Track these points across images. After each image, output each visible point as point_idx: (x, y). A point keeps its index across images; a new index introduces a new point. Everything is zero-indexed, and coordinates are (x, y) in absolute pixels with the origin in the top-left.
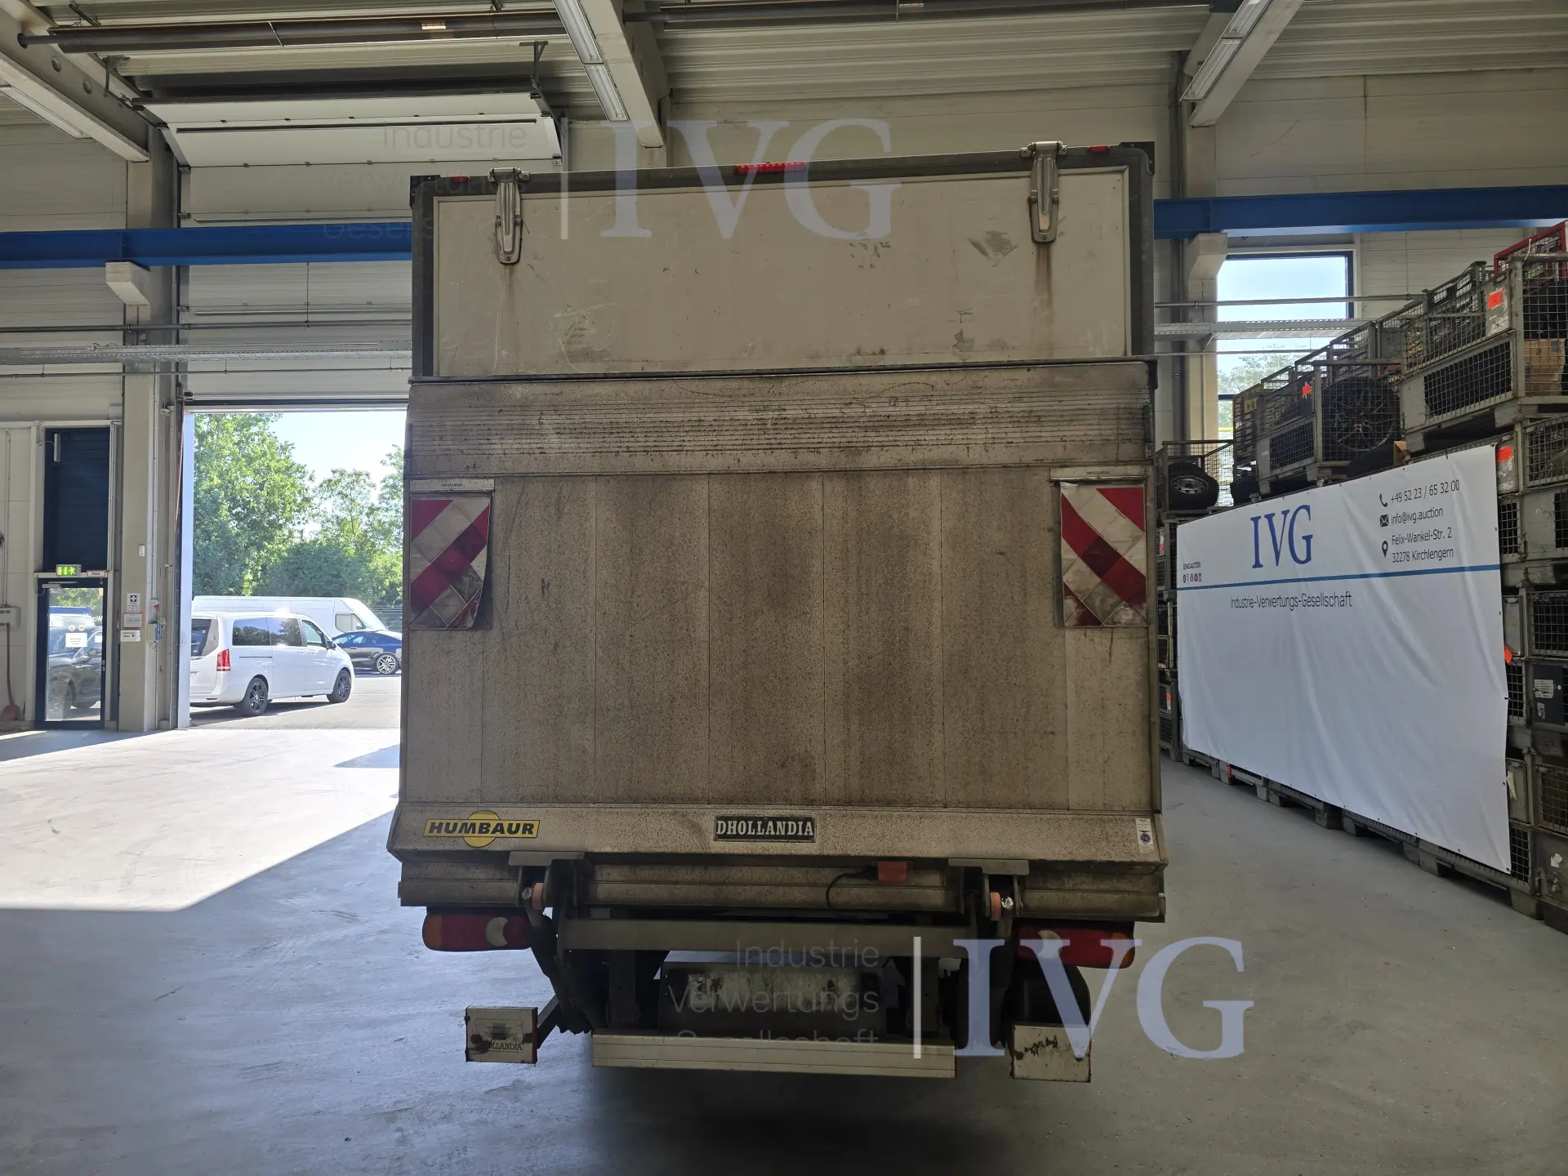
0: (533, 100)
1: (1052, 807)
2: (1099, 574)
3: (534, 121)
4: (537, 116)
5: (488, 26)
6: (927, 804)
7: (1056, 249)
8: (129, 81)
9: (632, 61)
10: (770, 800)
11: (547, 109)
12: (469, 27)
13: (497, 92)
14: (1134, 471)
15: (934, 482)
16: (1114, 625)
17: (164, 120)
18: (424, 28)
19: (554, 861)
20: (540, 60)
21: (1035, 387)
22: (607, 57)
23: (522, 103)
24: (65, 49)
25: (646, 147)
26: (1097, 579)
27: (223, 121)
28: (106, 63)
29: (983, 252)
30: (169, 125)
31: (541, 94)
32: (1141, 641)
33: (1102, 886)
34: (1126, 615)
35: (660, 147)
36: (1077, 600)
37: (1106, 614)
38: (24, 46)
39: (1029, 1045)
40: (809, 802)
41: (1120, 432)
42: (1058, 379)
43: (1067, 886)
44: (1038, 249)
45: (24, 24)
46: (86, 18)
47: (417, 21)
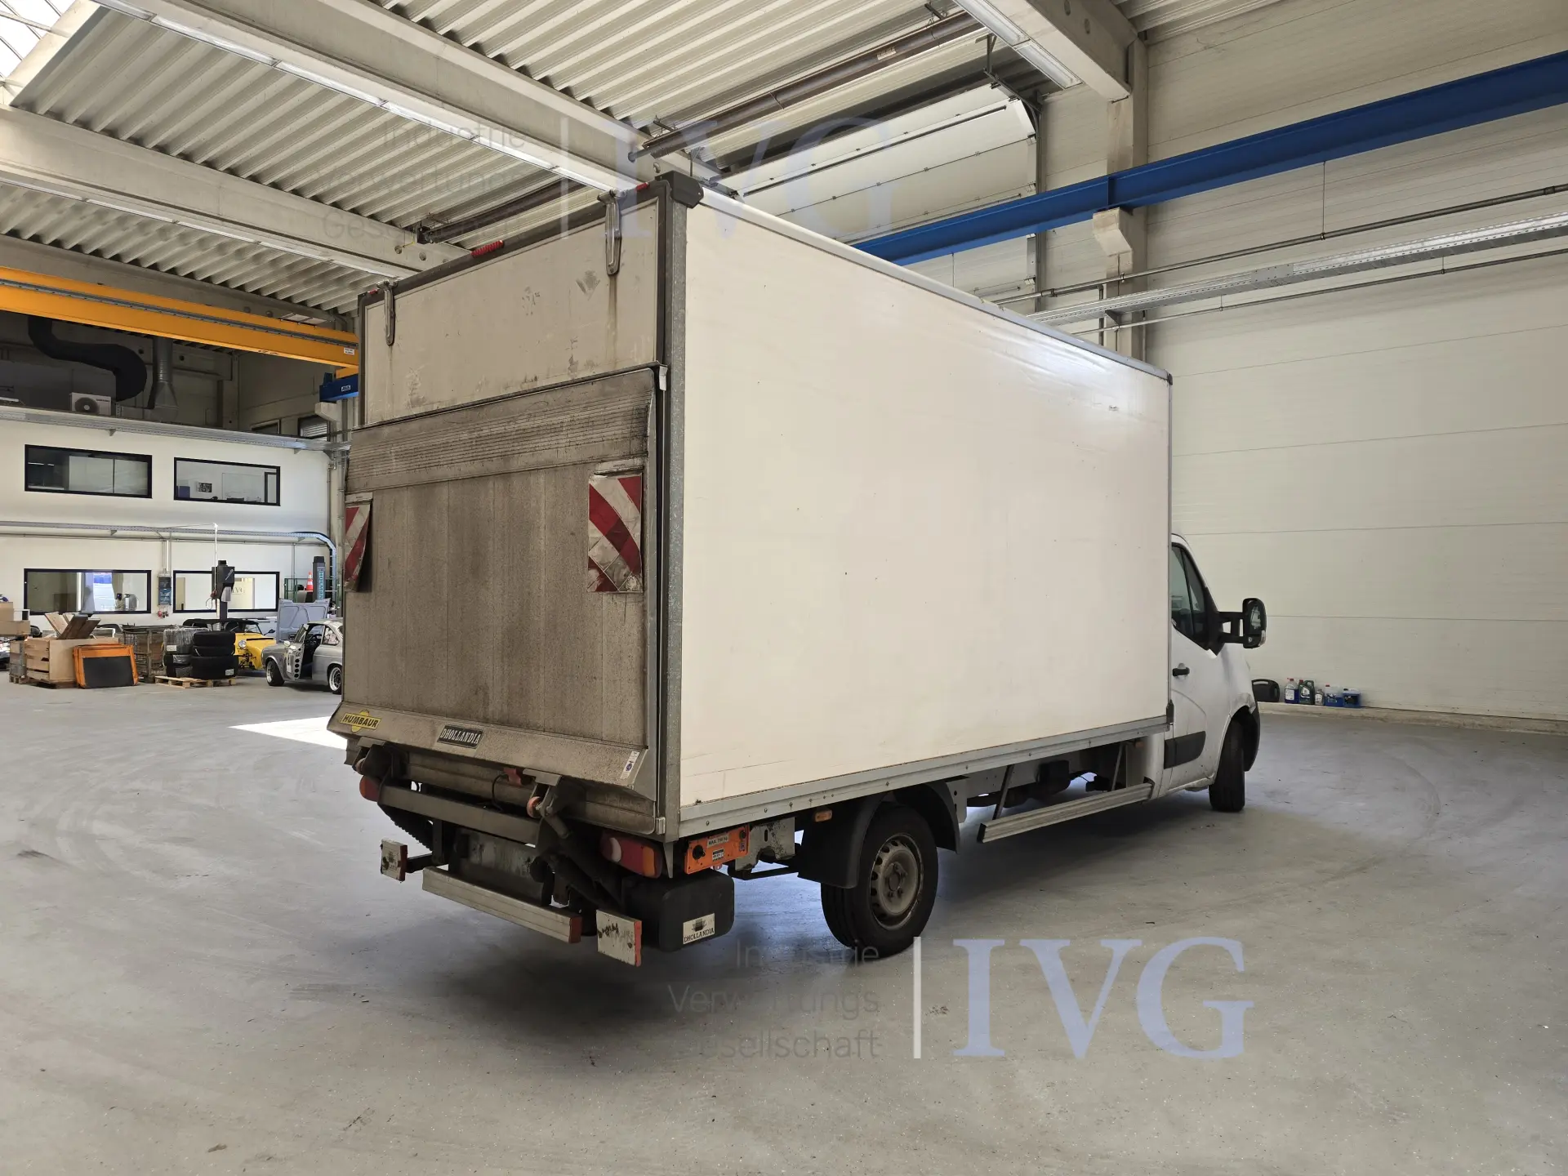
0: (996, 89)
1: (592, 737)
2: (619, 550)
3: (1004, 108)
4: (1005, 101)
5: (930, 38)
6: (537, 728)
7: (620, 277)
8: (711, 164)
9: (1054, 28)
10: (470, 717)
11: (1012, 94)
12: (913, 45)
13: (962, 92)
14: (637, 462)
15: (542, 478)
16: (625, 593)
17: (735, 189)
18: (880, 58)
19: (374, 745)
20: (994, 50)
21: (596, 397)
22: (1030, 32)
23: (987, 95)
24: (656, 156)
25: (1113, 102)
26: (617, 553)
27: (772, 179)
28: (690, 156)
29: (583, 290)
30: (738, 192)
31: (1000, 83)
32: (641, 604)
33: (625, 805)
34: (633, 583)
35: (1127, 97)
36: (599, 570)
37: (620, 583)
38: (633, 161)
39: (604, 928)
40: (486, 721)
41: (633, 430)
42: (608, 389)
43: (607, 802)
44: (611, 279)
45: (633, 144)
46: (666, 128)
47: (873, 55)
